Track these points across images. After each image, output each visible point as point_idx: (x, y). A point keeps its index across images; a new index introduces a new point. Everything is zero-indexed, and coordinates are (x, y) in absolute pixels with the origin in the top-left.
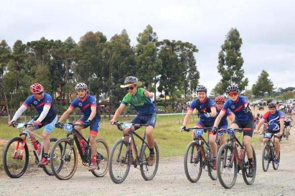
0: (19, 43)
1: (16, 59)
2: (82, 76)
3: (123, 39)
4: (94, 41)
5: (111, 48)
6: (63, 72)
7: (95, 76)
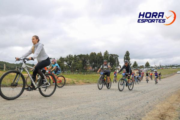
0: (75, 55)
1: (75, 59)
2: (90, 63)
3: (101, 54)
4: (93, 55)
5: (97, 56)
6: (86, 62)
7: (94, 63)
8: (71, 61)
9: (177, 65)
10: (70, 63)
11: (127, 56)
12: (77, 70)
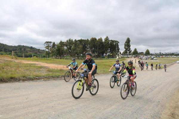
1: (75, 44)
2: (91, 48)
3: (101, 39)
5: (98, 42)
6: (86, 47)
7: (94, 49)
8: (71, 45)
9: (177, 54)
10: (71, 47)
11: (128, 43)
12: (76, 55)
